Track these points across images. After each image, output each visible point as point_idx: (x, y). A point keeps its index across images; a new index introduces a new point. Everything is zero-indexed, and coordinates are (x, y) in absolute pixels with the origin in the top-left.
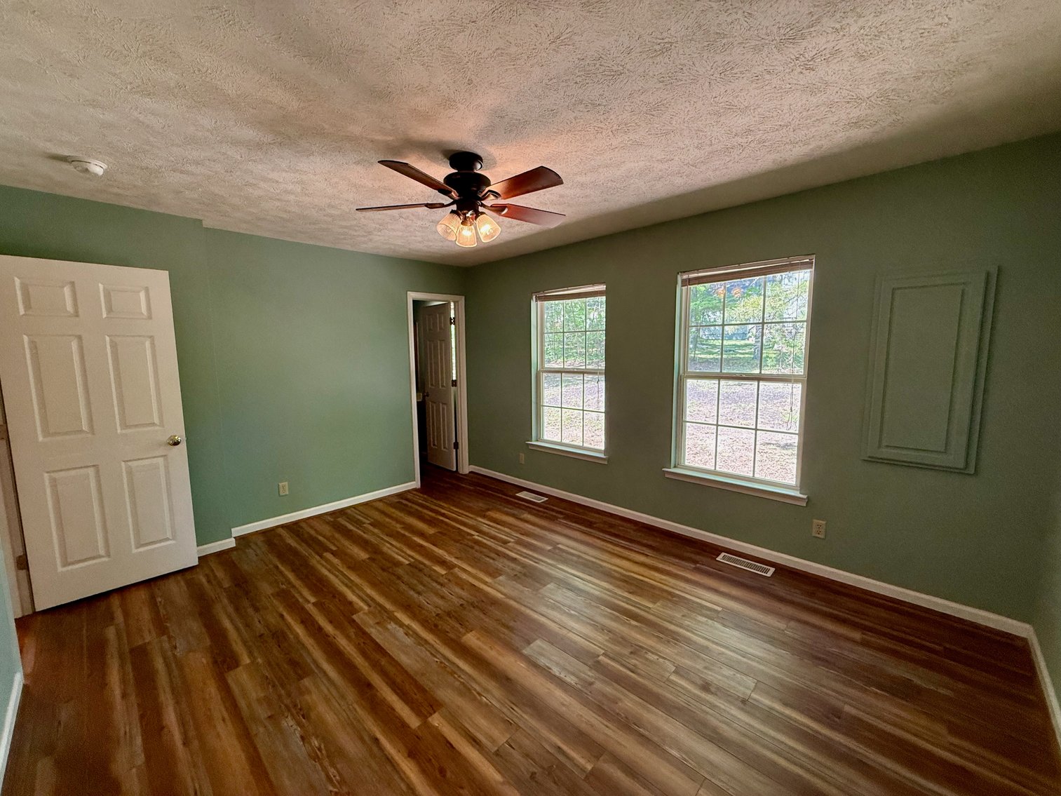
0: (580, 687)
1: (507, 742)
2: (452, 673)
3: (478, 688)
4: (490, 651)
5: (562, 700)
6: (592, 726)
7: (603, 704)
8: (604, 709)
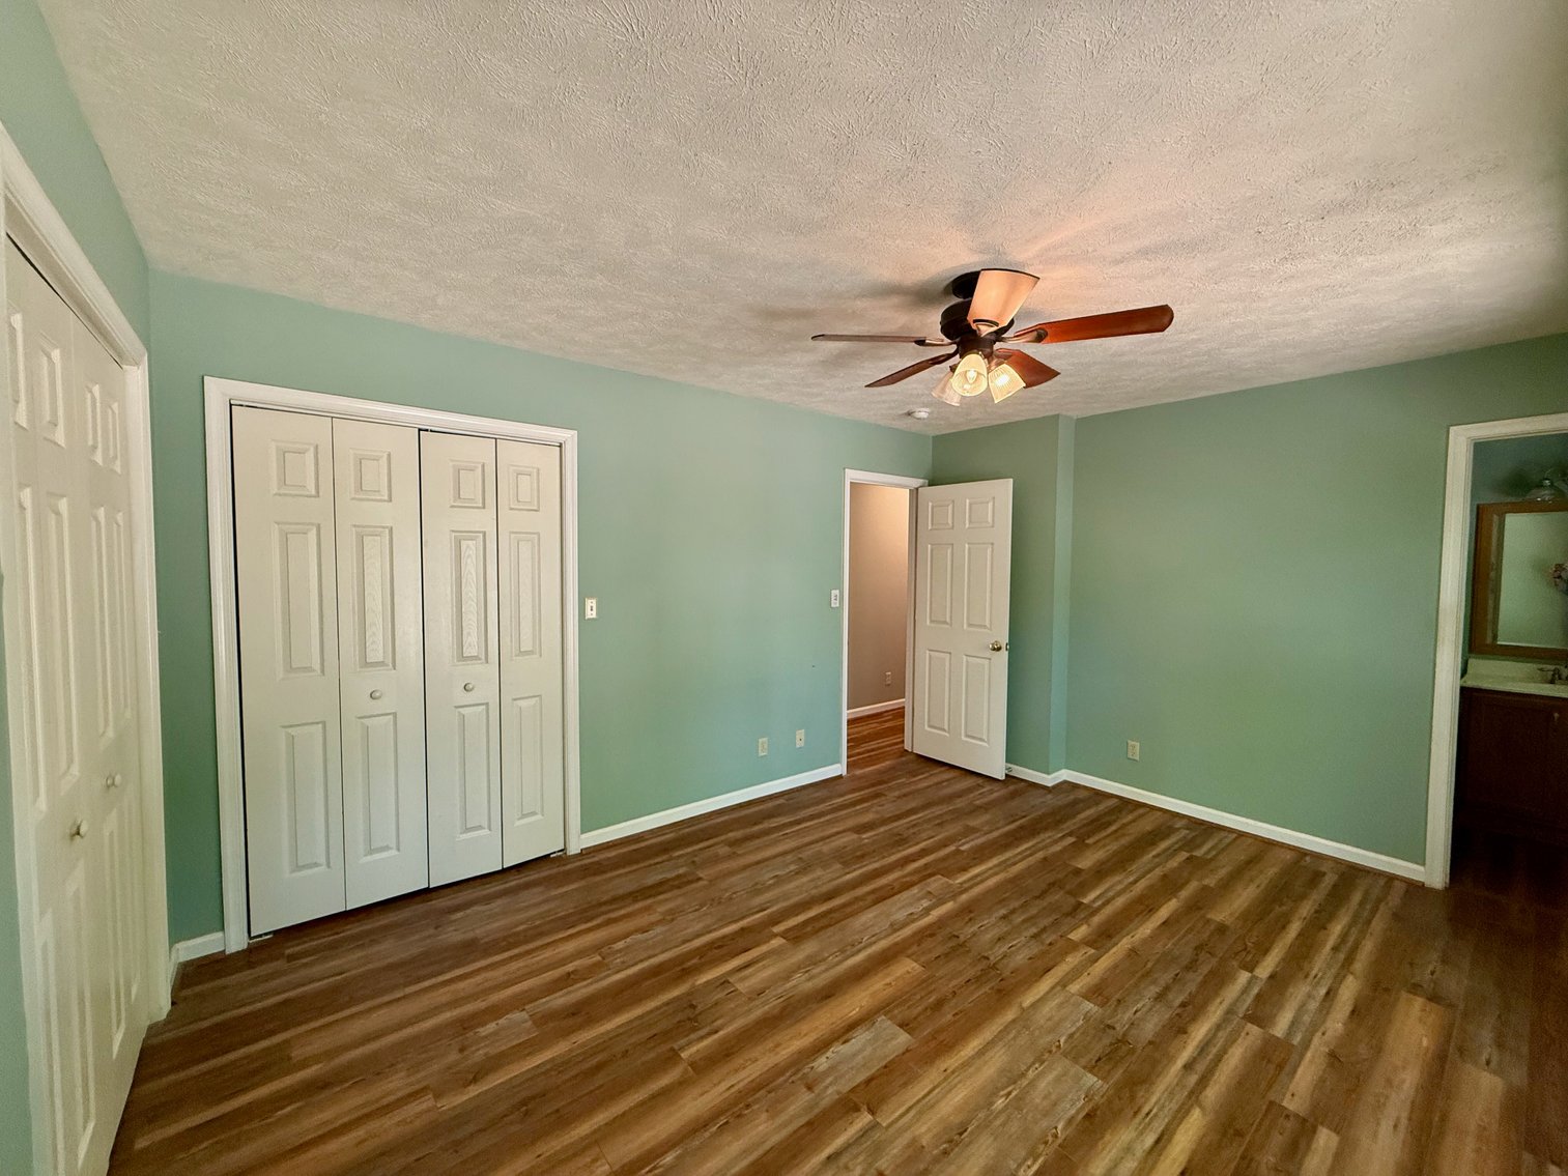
0: (806, 1070)
1: (736, 990)
2: (842, 951)
3: (815, 971)
4: (884, 983)
5: (783, 1046)
6: (736, 1071)
7: (769, 1092)
8: (759, 1090)
